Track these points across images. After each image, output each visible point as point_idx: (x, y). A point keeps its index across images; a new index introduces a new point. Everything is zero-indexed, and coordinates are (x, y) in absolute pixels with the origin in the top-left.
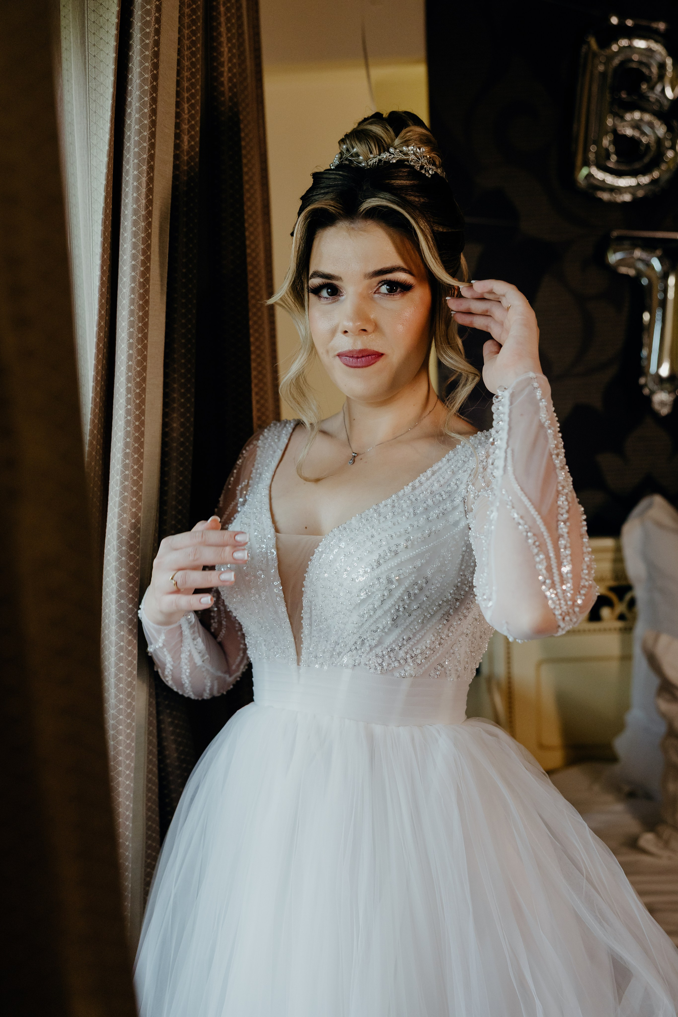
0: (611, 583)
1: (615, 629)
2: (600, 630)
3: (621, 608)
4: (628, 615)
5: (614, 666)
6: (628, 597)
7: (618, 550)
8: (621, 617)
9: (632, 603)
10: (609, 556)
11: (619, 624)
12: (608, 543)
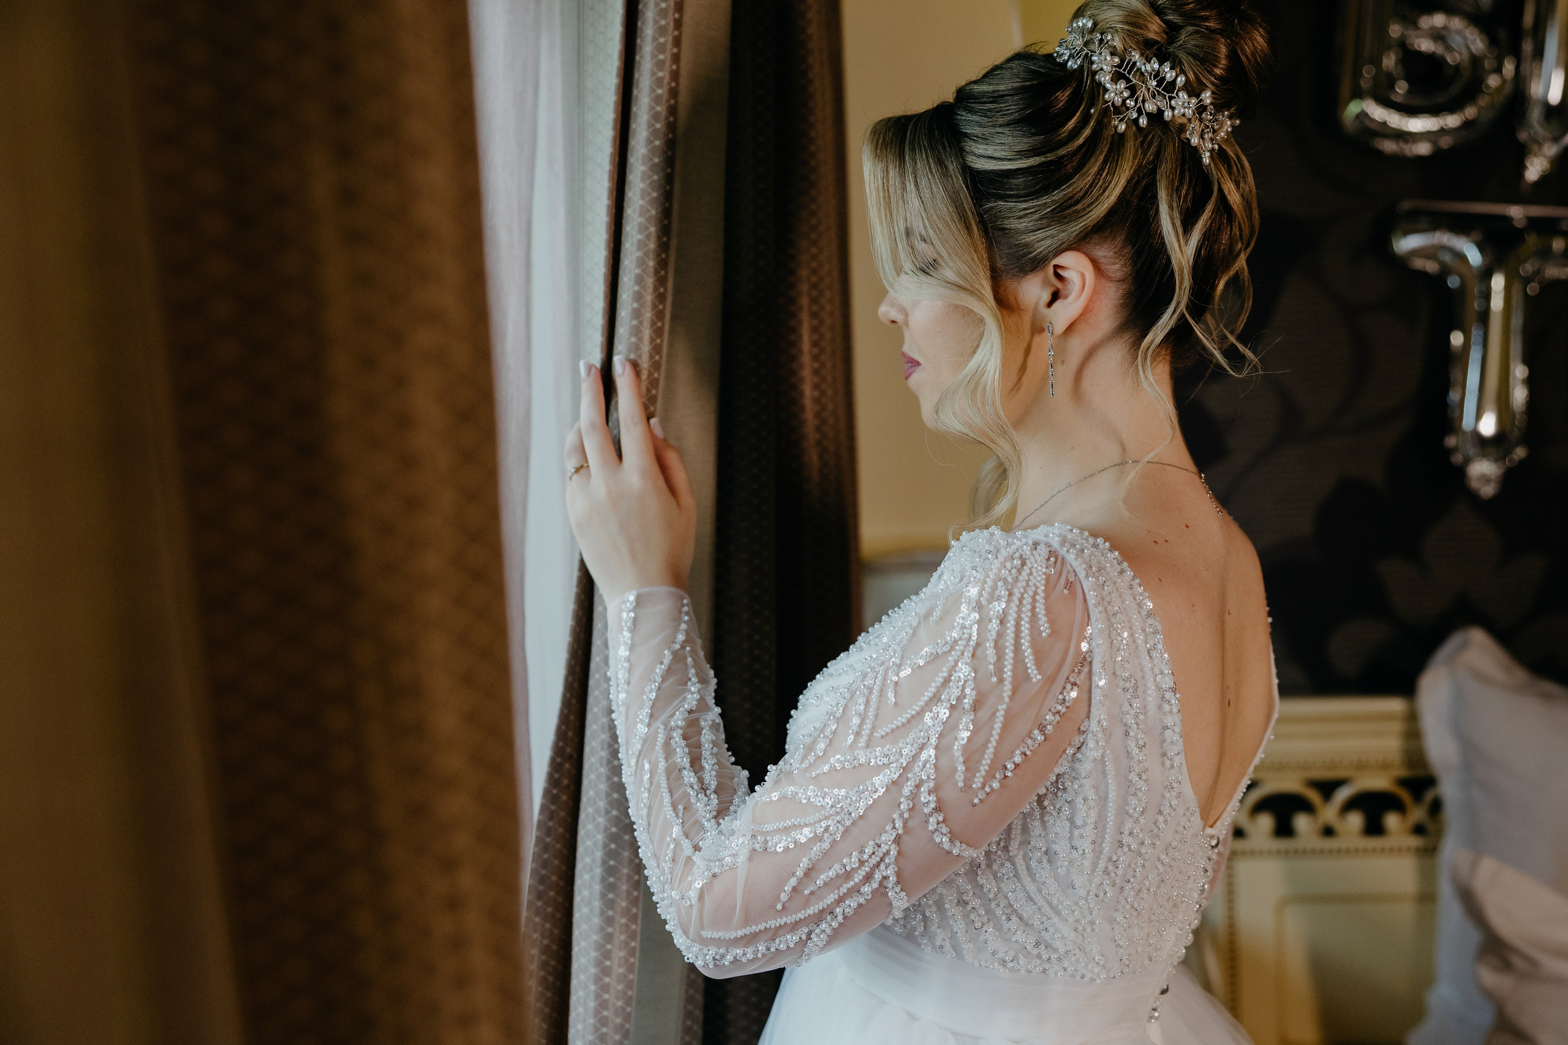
0: (1402, 772)
1: (1408, 849)
2: (1383, 850)
3: (1418, 814)
4: (1430, 826)
5: (1406, 912)
6: (1429, 796)
7: (1412, 718)
8: (1419, 830)
9: (1436, 807)
10: (1397, 727)
11: (1414, 842)
12: (1394, 705)
